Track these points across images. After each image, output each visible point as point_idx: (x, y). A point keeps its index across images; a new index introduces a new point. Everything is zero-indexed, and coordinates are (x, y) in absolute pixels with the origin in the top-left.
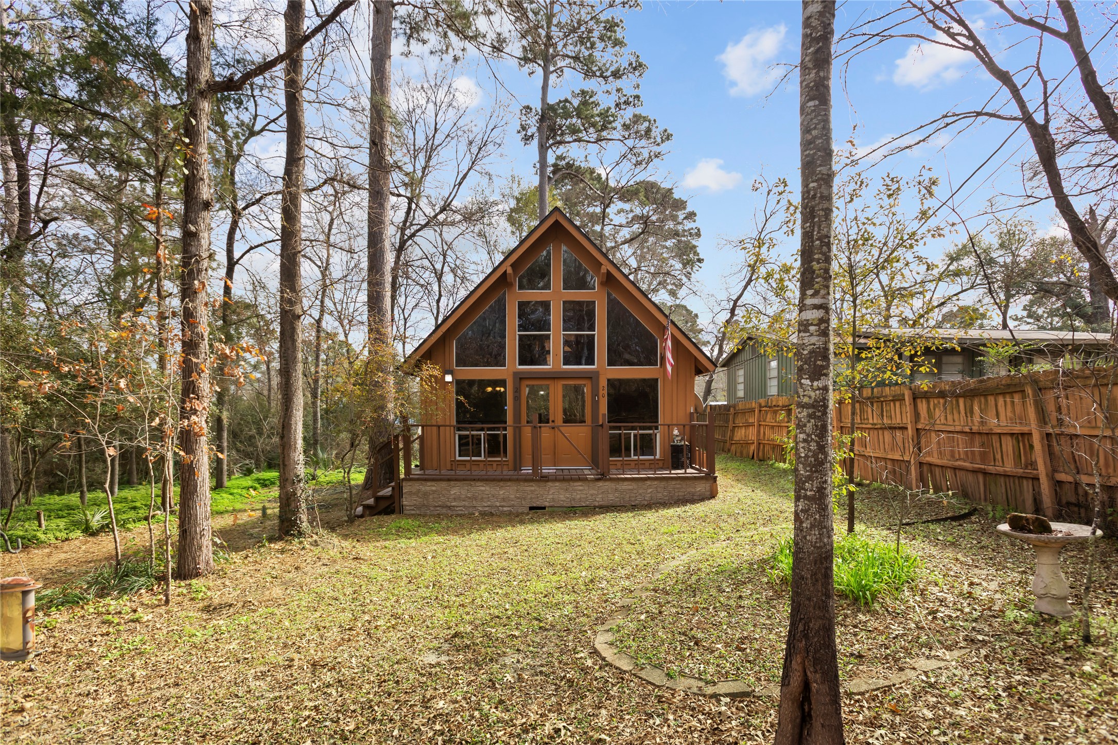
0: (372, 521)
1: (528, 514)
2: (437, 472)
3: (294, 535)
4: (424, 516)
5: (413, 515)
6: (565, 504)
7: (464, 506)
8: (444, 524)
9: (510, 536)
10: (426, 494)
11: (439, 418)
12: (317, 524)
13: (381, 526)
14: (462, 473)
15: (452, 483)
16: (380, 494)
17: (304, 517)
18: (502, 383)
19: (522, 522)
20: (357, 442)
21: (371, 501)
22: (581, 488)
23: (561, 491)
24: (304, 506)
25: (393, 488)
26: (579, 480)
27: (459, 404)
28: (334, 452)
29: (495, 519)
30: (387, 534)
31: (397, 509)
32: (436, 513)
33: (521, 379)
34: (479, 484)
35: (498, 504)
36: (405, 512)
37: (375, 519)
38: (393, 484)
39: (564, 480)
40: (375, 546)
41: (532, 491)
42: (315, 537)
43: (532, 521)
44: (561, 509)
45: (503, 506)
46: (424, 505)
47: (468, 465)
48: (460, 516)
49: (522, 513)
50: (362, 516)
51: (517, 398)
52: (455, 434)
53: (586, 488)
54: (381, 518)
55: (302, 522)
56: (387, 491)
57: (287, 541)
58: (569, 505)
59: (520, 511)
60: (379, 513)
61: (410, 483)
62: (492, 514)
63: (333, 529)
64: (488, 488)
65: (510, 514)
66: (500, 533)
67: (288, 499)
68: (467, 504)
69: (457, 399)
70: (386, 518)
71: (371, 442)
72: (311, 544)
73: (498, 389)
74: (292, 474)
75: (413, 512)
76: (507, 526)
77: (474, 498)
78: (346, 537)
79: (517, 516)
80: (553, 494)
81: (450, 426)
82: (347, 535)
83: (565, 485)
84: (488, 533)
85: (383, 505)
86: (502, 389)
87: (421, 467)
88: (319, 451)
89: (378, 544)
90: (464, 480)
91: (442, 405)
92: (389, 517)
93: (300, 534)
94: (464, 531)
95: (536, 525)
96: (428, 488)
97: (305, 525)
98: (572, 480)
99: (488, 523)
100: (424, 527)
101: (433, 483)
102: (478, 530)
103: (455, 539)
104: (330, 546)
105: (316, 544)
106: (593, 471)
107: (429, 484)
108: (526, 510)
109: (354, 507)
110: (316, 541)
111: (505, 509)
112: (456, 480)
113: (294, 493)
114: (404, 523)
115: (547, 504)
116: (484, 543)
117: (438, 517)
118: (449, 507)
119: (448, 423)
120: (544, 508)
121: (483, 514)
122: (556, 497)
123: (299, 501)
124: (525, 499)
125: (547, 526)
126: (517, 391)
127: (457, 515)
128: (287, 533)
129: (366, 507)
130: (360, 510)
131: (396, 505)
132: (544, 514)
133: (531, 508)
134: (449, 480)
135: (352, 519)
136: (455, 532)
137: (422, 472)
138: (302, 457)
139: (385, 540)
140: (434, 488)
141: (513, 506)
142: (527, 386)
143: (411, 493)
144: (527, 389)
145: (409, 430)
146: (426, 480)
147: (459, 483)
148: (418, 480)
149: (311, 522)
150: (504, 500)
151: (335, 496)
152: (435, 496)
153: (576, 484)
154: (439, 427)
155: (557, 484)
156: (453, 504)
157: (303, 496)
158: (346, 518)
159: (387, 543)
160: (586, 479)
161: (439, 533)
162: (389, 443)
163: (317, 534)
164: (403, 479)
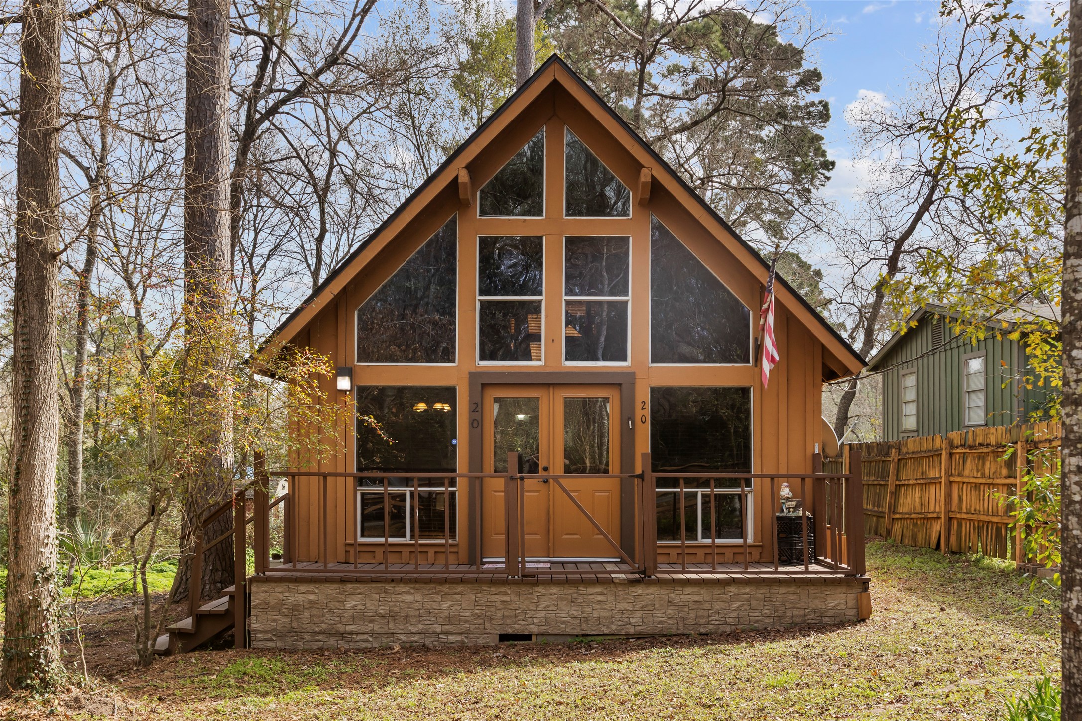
0: (187, 661)
1: (496, 649)
2: (320, 566)
3: (32, 687)
4: (293, 651)
5: (269, 650)
6: (569, 630)
7: (372, 633)
8: (331, 666)
9: (463, 689)
10: (296, 608)
11: (326, 458)
12: (81, 665)
13: (207, 672)
14: (367, 567)
15: (349, 586)
16: (206, 607)
17: (54, 652)
18: (448, 394)
19: (486, 664)
20: (163, 505)
21: (187, 623)
22: (600, 598)
23: (562, 605)
24: (54, 629)
25: (232, 597)
26: (598, 581)
27: (365, 433)
28: (110, 532)
29: (432, 657)
30: (218, 687)
31: (238, 639)
32: (315, 646)
33: (484, 386)
34: (401, 588)
35: (438, 629)
36: (255, 644)
37: (194, 657)
38: (232, 588)
39: (567, 582)
40: (195, 710)
41: (504, 603)
42: (75, 691)
43: (505, 662)
44: (561, 640)
45: (446, 633)
46: (292, 630)
47: (379, 552)
48: (365, 651)
49: (486, 647)
50: (167, 653)
51: (476, 424)
52: (355, 491)
53: (611, 598)
54: (206, 655)
55: (49, 662)
56: (220, 604)
57: (17, 699)
58: (577, 631)
59: (481, 642)
60: (202, 647)
61: (265, 587)
62: (425, 649)
63: (110, 678)
64: (418, 597)
65: (461, 648)
66: (443, 684)
67: (23, 615)
68: (376, 627)
69: (360, 423)
70: (216, 655)
71: (190, 505)
72: (68, 705)
73: (438, 406)
74: (33, 565)
75: (270, 645)
76: (456, 671)
77: (391, 616)
78: (136, 692)
79: (476, 653)
80: (546, 609)
81: (345, 475)
82: (138, 689)
83: (569, 591)
84: (420, 684)
85: (211, 630)
86: (447, 408)
87: (289, 556)
88: (80, 530)
89: (201, 706)
90: (373, 581)
91: (331, 433)
92: (222, 654)
93: (46, 684)
94: (373, 681)
95: (513, 670)
96: (300, 597)
97: (55, 668)
98: (582, 581)
99: (418, 664)
100: (292, 672)
101: (311, 587)
102: (399, 679)
103: (355, 697)
104: (106, 710)
105: (76, 705)
106: (624, 567)
107: (303, 588)
108: (493, 641)
109: (151, 636)
110: (77, 700)
111: (452, 638)
112: (357, 580)
113: (36, 604)
114: (252, 664)
115: (534, 629)
116: (412, 702)
117: (321, 653)
118: (342, 635)
119: (341, 470)
120: (528, 637)
121: (409, 649)
122: (551, 615)
123: (45, 619)
124: (490, 619)
125: (536, 671)
126: (477, 408)
127: (357, 651)
128: (18, 683)
129: (177, 635)
130: (163, 640)
131: (236, 631)
132: (528, 649)
133: (503, 638)
134: (343, 581)
135: (147, 660)
136: (355, 682)
137: (289, 566)
138: (53, 532)
139: (216, 698)
140: (312, 597)
141: (468, 632)
142: (497, 400)
143: (266, 607)
144: (496, 407)
145: (265, 482)
146: (297, 580)
147: (362, 587)
148: (281, 580)
149: (68, 661)
150: (449, 620)
151: (111, 617)
152: (315, 612)
153: (590, 590)
154: (325, 476)
155: (554, 590)
156: (349, 628)
157: (54, 608)
158: (136, 657)
159: (220, 704)
160: (612, 581)
161: (323, 684)
162: (228, 506)
163: (79, 685)
164: (252, 580)
